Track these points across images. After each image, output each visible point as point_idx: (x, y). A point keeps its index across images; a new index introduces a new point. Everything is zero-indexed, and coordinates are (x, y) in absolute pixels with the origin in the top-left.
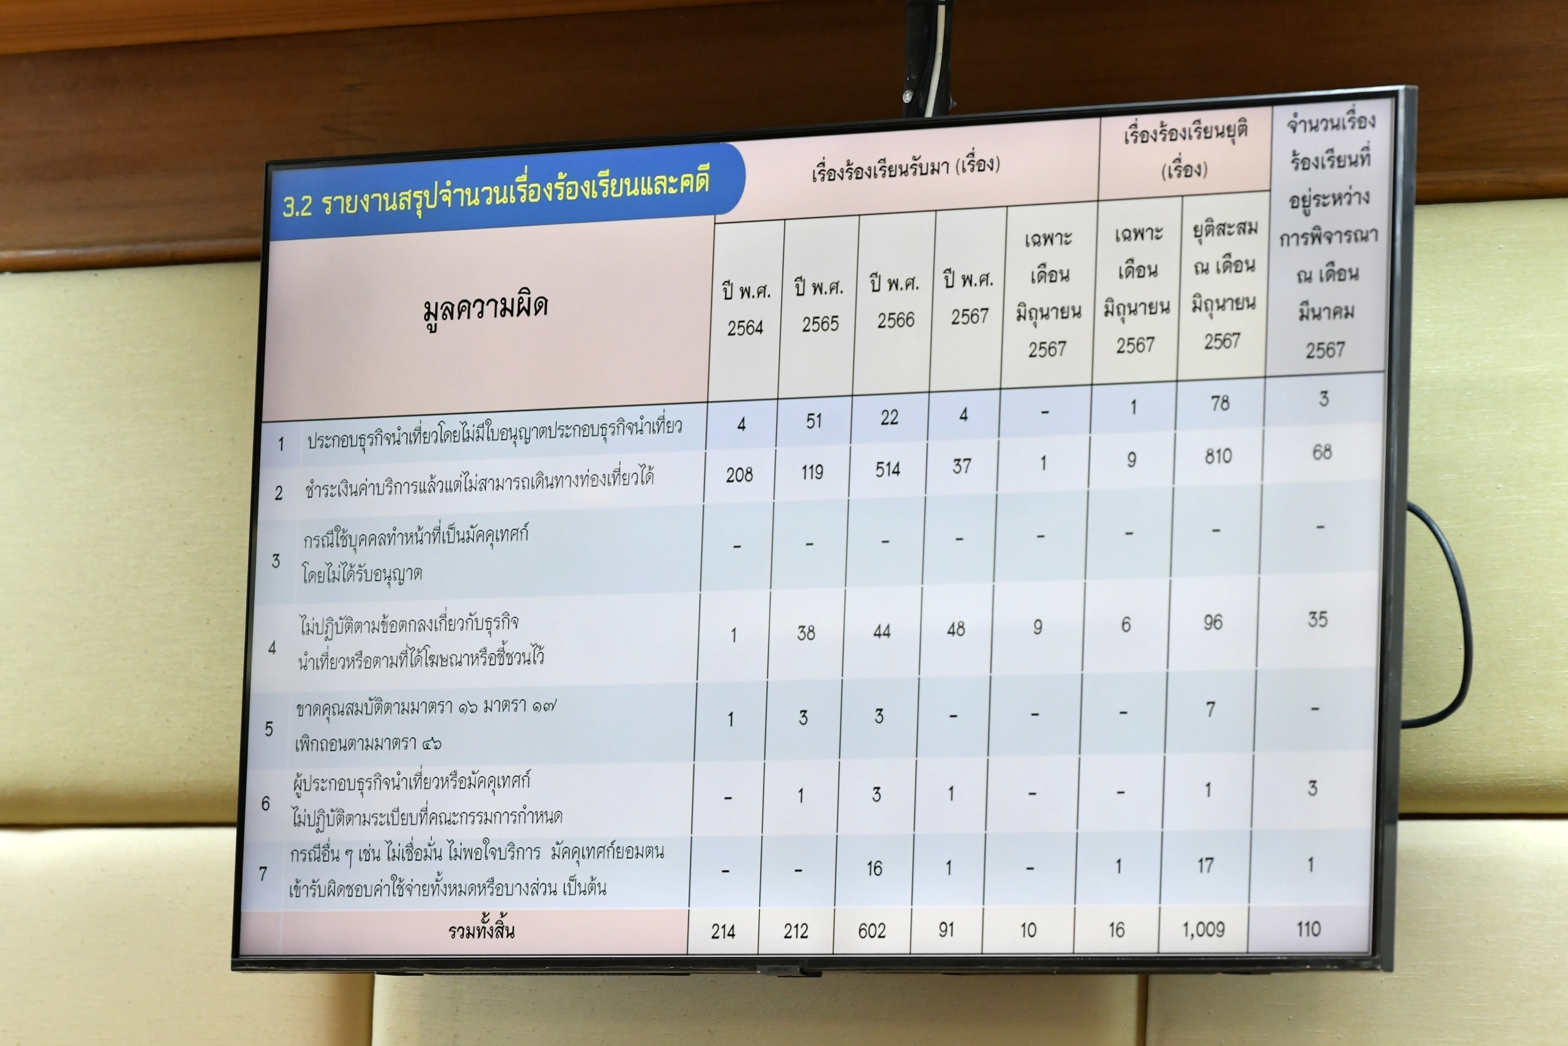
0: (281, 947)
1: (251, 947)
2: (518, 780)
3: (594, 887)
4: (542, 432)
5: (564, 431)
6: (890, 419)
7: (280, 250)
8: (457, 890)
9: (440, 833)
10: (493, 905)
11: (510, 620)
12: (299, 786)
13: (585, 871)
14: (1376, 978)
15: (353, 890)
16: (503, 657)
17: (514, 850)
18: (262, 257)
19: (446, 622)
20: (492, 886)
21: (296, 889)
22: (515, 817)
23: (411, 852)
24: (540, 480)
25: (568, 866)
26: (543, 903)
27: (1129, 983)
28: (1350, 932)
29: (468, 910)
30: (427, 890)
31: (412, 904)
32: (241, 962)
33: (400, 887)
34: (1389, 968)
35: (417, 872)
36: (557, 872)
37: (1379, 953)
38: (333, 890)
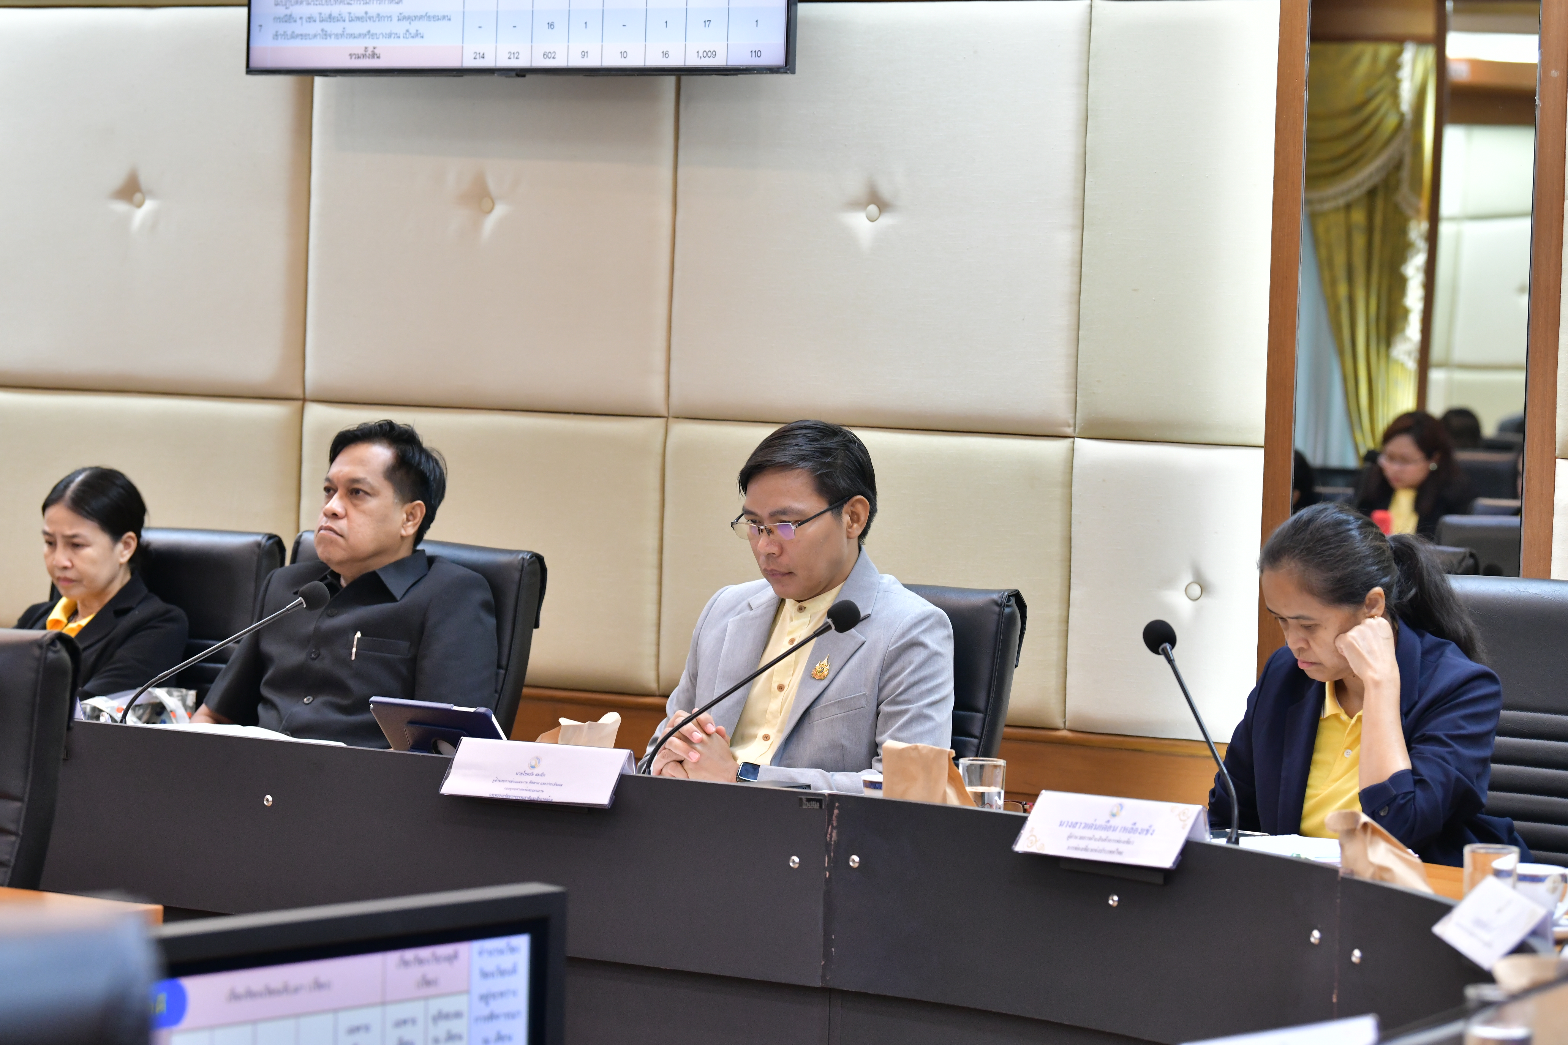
1: (254, 64)
3: (417, 35)
8: (352, 36)
10: (370, 43)
13: (414, 27)
14: (788, 77)
15: (303, 36)
17: (380, 17)
20: (369, 34)
21: (276, 36)
23: (331, 18)
25: (405, 25)
26: (392, 43)
27: (671, 80)
28: (775, 55)
29: (358, 46)
30: (338, 36)
31: (331, 43)
32: (250, 71)
33: (326, 35)
34: (793, 72)
35: (334, 28)
36: (400, 28)
37: (789, 65)
38: (294, 36)
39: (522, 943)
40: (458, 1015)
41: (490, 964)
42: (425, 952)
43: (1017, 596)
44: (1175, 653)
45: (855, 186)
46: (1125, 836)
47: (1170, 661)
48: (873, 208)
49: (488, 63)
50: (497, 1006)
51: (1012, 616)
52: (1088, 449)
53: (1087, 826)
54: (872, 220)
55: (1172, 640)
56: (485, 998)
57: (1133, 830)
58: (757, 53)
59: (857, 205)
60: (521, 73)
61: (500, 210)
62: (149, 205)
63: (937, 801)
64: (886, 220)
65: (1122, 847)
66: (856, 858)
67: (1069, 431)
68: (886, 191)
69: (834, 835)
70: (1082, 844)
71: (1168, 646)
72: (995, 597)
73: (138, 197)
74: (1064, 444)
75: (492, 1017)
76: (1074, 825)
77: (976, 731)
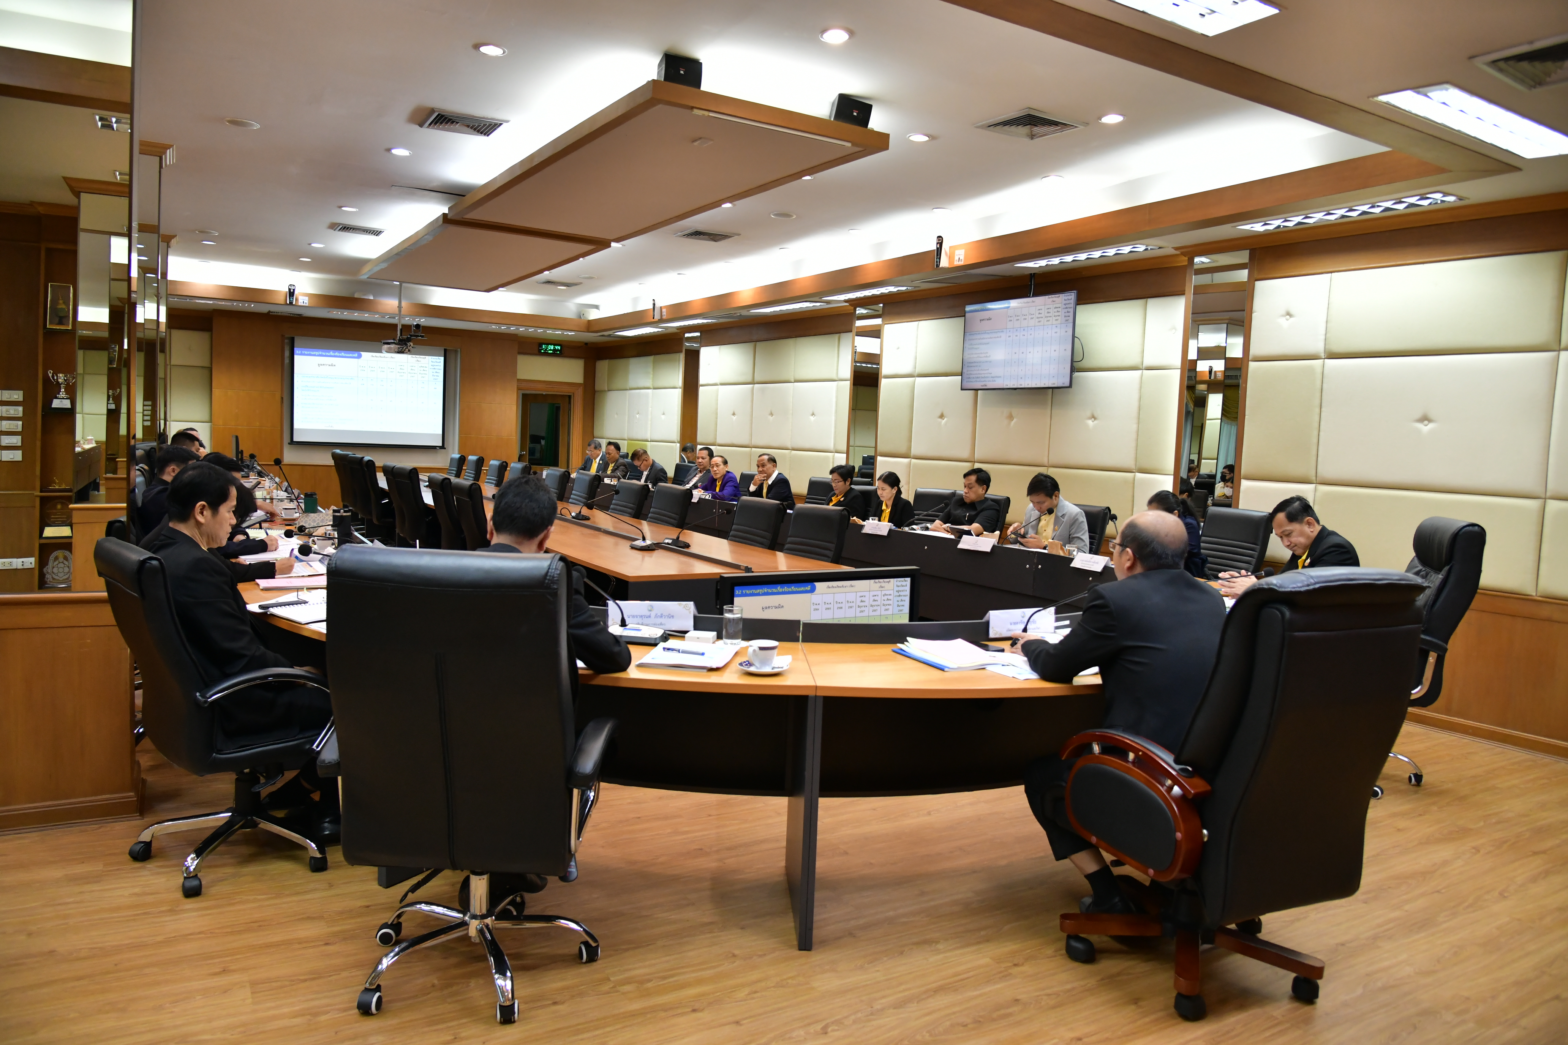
0: (965, 388)
2: (988, 370)
3: (995, 381)
4: (991, 333)
5: (993, 332)
6: (1024, 330)
7: (966, 314)
8: (982, 381)
9: (980, 376)
10: (985, 383)
11: (987, 353)
12: (967, 371)
13: (994, 379)
15: (972, 382)
16: (987, 357)
17: (987, 377)
18: (965, 316)
19: (981, 353)
20: (985, 381)
21: (967, 382)
22: (987, 374)
23: (977, 378)
24: (991, 338)
25: (992, 379)
26: (990, 383)
27: (1051, 390)
28: (1067, 384)
29: (983, 383)
30: (979, 381)
31: (978, 383)
32: (962, 389)
33: (976, 381)
34: (1071, 388)
35: (978, 380)
36: (991, 379)
37: (1070, 386)
38: (970, 382)
39: (909, 579)
40: (890, 595)
41: (899, 584)
42: (881, 580)
43: (1108, 508)
44: (1116, 522)
45: (1089, 414)
46: (1092, 564)
47: (1115, 523)
48: (1093, 419)
49: (1023, 386)
50: (901, 593)
51: (1107, 513)
52: (1139, 475)
53: (1086, 561)
54: (1093, 422)
55: (1116, 519)
56: (898, 591)
57: (1094, 562)
58: (1064, 384)
59: (1090, 418)
60: (1015, 389)
61: (1015, 420)
62: (945, 419)
63: (1058, 554)
64: (1096, 422)
65: (1091, 566)
66: (1028, 566)
67: (1134, 471)
68: (1096, 415)
69: (1036, 561)
70: (1084, 565)
71: (1115, 520)
72: (1103, 508)
73: (943, 418)
74: (1133, 474)
75: (900, 596)
76: (1083, 561)
77: (1097, 539)
